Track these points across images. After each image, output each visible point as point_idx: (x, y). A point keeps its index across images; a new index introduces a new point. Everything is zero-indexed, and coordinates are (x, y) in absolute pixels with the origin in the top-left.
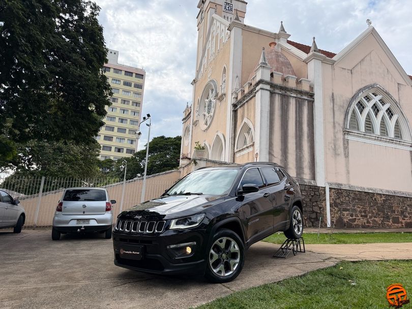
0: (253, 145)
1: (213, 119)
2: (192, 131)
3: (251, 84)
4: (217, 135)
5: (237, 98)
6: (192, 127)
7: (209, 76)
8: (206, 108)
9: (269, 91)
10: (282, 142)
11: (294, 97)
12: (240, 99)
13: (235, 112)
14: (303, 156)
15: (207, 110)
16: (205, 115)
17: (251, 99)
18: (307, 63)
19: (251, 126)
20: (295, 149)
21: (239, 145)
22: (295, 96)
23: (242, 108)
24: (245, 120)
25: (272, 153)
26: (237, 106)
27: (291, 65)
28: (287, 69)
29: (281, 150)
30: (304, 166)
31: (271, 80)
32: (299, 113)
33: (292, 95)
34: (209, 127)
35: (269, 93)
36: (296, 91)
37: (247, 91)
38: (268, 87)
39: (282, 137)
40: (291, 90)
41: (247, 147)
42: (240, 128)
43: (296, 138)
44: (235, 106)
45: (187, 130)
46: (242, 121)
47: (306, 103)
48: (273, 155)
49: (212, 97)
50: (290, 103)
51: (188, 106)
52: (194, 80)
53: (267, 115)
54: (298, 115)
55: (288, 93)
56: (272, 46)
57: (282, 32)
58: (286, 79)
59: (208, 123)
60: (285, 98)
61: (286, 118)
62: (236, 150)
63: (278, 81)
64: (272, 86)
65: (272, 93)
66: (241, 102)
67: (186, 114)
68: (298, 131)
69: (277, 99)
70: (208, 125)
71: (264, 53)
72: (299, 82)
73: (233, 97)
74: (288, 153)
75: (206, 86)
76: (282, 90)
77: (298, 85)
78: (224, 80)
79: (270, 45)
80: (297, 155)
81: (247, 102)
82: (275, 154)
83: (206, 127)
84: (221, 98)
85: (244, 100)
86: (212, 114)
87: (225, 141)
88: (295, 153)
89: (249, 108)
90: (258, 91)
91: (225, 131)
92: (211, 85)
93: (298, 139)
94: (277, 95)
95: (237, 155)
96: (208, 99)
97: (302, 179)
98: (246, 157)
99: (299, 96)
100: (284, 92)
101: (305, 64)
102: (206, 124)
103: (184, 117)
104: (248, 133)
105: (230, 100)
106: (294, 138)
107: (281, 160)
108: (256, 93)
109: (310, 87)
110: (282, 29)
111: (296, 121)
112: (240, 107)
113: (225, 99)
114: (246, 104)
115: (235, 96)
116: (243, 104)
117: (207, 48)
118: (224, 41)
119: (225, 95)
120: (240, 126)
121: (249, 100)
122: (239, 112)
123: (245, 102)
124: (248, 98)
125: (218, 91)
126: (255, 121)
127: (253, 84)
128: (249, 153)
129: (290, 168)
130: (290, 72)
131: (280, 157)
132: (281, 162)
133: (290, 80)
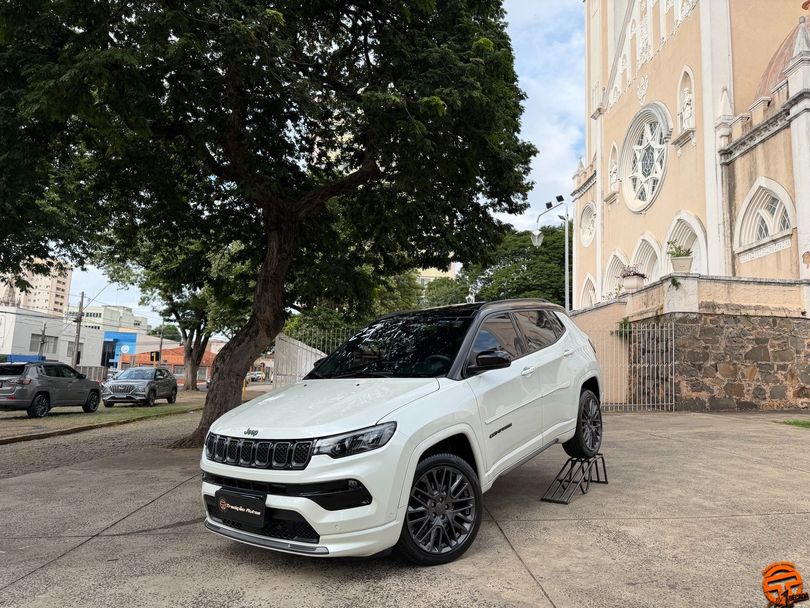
0: (791, 236)
1: (661, 186)
2: (603, 214)
3: (770, 102)
4: (679, 220)
5: (729, 136)
6: (603, 207)
7: (640, 97)
8: (639, 165)
12: (741, 138)
13: (728, 166)
15: (640, 169)
17: (773, 135)
19: (780, 192)
21: (747, 235)
23: (748, 156)
24: (761, 181)
26: (731, 153)
34: (651, 204)
37: (758, 118)
41: (774, 241)
42: (747, 201)
44: (726, 153)
45: (587, 213)
46: (751, 186)
49: (652, 139)
51: (581, 166)
52: (599, 110)
59: (649, 197)
62: (738, 249)
66: (744, 144)
67: (579, 182)
70: (648, 200)
73: (719, 134)
75: (635, 118)
78: (687, 100)
79: (805, 6)
81: (763, 141)
83: (641, 204)
84: (682, 139)
85: (752, 138)
86: (658, 176)
89: (771, 154)
90: (796, 116)
91: (704, 210)
92: (649, 115)
95: (744, 259)
96: (640, 143)
98: (771, 261)
102: (642, 197)
103: (576, 188)
104: (771, 206)
105: (712, 143)
108: (790, 121)
112: (742, 155)
113: (694, 140)
114: (760, 147)
115: (724, 131)
116: (752, 148)
117: (629, 36)
118: (679, 16)
119: (693, 132)
120: (744, 196)
121: (768, 138)
122: (741, 166)
123: (756, 142)
124: (767, 134)
125: (671, 126)
126: (793, 183)
127: (777, 100)
128: (778, 253)
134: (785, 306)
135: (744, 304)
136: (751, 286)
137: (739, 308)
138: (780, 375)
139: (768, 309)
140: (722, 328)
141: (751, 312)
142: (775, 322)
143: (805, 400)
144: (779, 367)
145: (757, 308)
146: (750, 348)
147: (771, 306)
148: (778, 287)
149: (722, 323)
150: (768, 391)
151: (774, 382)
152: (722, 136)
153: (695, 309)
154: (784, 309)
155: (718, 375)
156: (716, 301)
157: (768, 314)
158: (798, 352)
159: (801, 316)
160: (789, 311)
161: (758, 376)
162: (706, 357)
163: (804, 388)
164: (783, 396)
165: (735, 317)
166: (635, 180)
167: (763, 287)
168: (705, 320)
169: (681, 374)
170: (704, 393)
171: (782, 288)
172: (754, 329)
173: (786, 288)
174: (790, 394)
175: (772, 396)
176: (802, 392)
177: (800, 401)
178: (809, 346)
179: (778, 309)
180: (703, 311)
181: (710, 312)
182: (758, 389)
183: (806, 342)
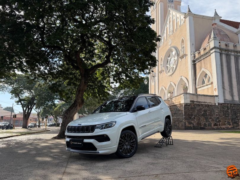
0: (211, 84)
1: (176, 69)
2: (158, 76)
3: (205, 49)
4: (181, 79)
5: (195, 57)
6: (158, 74)
7: (169, 44)
8: (169, 62)
9: (219, 52)
10: (229, 81)
13: (194, 65)
15: (169, 64)
16: (167, 67)
18: (238, 35)
19: (208, 73)
20: (236, 85)
21: (200, 84)
22: (234, 54)
24: (203, 69)
26: (195, 61)
27: (228, 36)
28: (226, 39)
29: (229, 85)
31: (219, 46)
33: (232, 54)
35: (219, 54)
36: (234, 51)
37: (202, 52)
38: (218, 50)
39: (228, 78)
40: (231, 51)
41: (207, 85)
43: (237, 78)
46: (201, 70)
49: (173, 56)
50: (231, 58)
53: (219, 66)
54: (236, 65)
55: (230, 53)
57: (216, 16)
58: (228, 45)
60: (228, 56)
61: (230, 67)
62: (197, 87)
63: (223, 46)
64: (221, 49)
65: (221, 54)
66: (199, 59)
68: (237, 74)
69: (224, 57)
70: (172, 73)
72: (235, 46)
73: (192, 56)
74: (233, 87)
75: (168, 50)
76: (226, 51)
77: (235, 48)
78: (183, 46)
79: (213, 25)
81: (203, 59)
82: (226, 88)
83: (170, 74)
84: (182, 57)
86: (174, 66)
87: (188, 82)
88: (237, 87)
89: (206, 62)
90: (212, 53)
91: (188, 76)
92: (172, 49)
94: (224, 55)
96: (169, 57)
98: (206, 90)
99: (236, 54)
100: (227, 52)
101: (236, 34)
104: (206, 77)
105: (190, 58)
106: (235, 78)
107: (229, 92)
110: (216, 14)
111: (236, 68)
112: (198, 62)
113: (185, 57)
114: (202, 60)
116: (201, 60)
118: (180, 24)
119: (185, 55)
120: (199, 73)
121: (205, 58)
122: (198, 65)
123: (202, 59)
126: (211, 70)
127: (207, 49)
128: (208, 88)
129: (235, 96)
130: (229, 41)
131: (228, 90)
132: (230, 93)
133: (230, 45)
136: (203, 97)
137: (200, 102)
138: (210, 120)
141: (203, 103)
142: (208, 106)
143: (216, 127)
144: (210, 118)
145: (204, 102)
146: (203, 113)
147: (207, 102)
148: (209, 97)
149: (196, 106)
150: (207, 124)
151: (209, 122)
153: (189, 102)
154: (211, 103)
155: (195, 120)
156: (194, 100)
157: (207, 104)
158: (214, 114)
159: (215, 105)
161: (205, 120)
162: (192, 115)
163: (215, 124)
164: (211, 126)
165: (199, 105)
168: (192, 105)
169: (186, 120)
170: (192, 125)
172: (204, 108)
173: (211, 97)
174: (213, 125)
175: (208, 126)
176: (215, 125)
177: (215, 127)
178: (217, 113)
179: (209, 103)
180: (191, 103)
181: (193, 103)
182: (205, 124)
183: (216, 111)
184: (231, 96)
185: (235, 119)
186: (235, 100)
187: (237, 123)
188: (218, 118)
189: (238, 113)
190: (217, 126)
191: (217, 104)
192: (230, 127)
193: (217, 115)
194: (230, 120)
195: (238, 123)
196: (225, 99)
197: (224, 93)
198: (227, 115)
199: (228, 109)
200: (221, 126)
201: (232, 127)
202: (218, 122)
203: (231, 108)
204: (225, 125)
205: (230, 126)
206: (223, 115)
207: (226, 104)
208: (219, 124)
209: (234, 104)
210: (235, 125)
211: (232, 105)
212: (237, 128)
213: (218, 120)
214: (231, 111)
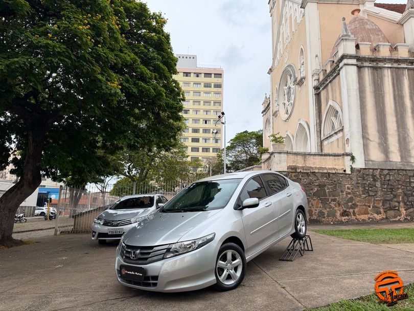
0: (342, 130)
1: (293, 107)
2: (273, 122)
3: (333, 62)
4: (300, 124)
5: (318, 80)
6: (273, 119)
7: (285, 62)
8: (286, 96)
9: (356, 65)
10: (378, 123)
11: (388, 67)
12: (323, 80)
13: (318, 95)
14: (408, 135)
15: (286, 98)
17: (334, 78)
18: (403, 25)
19: (338, 109)
20: (396, 128)
21: (326, 131)
22: (390, 66)
23: (325, 89)
24: (331, 102)
25: (367, 137)
26: (319, 88)
27: (380, 31)
28: (376, 37)
29: (378, 131)
30: (411, 147)
31: (357, 52)
32: (397, 86)
33: (386, 66)
34: (290, 116)
35: (355, 67)
36: (391, 60)
37: (329, 70)
38: (354, 61)
39: (377, 117)
40: (384, 60)
41: (336, 133)
42: (326, 113)
43: (396, 116)
44: (316, 88)
45: (267, 122)
46: (327, 104)
47: (406, 71)
48: (368, 139)
49: (290, 83)
50: (384, 75)
51: (266, 97)
52: (270, 69)
53: (355, 93)
54: (396, 88)
55: (381, 64)
56: (356, 13)
58: (377, 49)
59: (289, 112)
60: (377, 71)
61: (382, 94)
62: (323, 138)
63: (365, 51)
64: (358, 59)
65: (360, 68)
66: (324, 83)
67: (265, 106)
68: (398, 107)
69: (367, 73)
70: (289, 114)
71: (345, 24)
72: (394, 49)
74: (387, 134)
75: (283, 72)
76: (373, 61)
77: (393, 53)
78: (302, 62)
79: (353, 13)
80: (399, 135)
81: (330, 82)
82: (371, 138)
83: (287, 116)
84: (300, 82)
85: (327, 80)
86: (292, 102)
88: (396, 134)
89: (334, 88)
90: (341, 68)
91: (309, 118)
92: (289, 71)
93: (399, 116)
94: (366, 69)
95: (325, 143)
96: (286, 86)
97: (409, 163)
98: (335, 144)
99: (395, 65)
100: (375, 63)
101: (399, 26)
102: (287, 113)
103: (263, 109)
104: (336, 116)
105: (311, 83)
106: (394, 115)
107: (379, 144)
108: (339, 70)
109: (409, 51)
111: (394, 95)
113: (305, 83)
114: (329, 84)
115: (316, 77)
116: (326, 85)
117: (281, 32)
118: (298, 21)
119: (304, 78)
120: (325, 110)
121: (332, 80)
122: (323, 94)
123: (328, 82)
124: (331, 78)
125: (297, 76)
126: (341, 103)
127: (335, 61)
128: (338, 139)
129: (392, 152)
130: (381, 40)
131: (377, 140)
132: (380, 147)
133: (381, 49)
134: (335, 167)
135: (312, 166)
136: (317, 157)
137: (309, 168)
138: (332, 205)
139: (325, 168)
140: (301, 179)
141: (317, 171)
142: (329, 176)
143: (346, 217)
144: (332, 200)
145: (320, 168)
146: (316, 189)
147: (327, 167)
148: (331, 157)
149: (300, 177)
150: (326, 213)
151: (330, 208)
152: (315, 80)
153: (286, 169)
154: (334, 169)
156: (297, 165)
157: (325, 171)
158: (342, 192)
159: (343, 172)
160: (337, 170)
161: (320, 205)
163: (346, 211)
164: (334, 215)
165: (307, 173)
166: (284, 104)
167: (323, 157)
168: (291, 175)
171: (334, 158)
172: (318, 179)
173: (336, 158)
174: (338, 214)
175: (328, 216)
176: (345, 213)
177: (343, 218)
178: (348, 188)
179: (331, 169)
180: (290, 170)
181: (294, 171)
182: (321, 212)
183: (346, 186)
184: (382, 152)
185: (391, 200)
186: (391, 160)
187: (397, 208)
188: (351, 199)
189: (398, 189)
190: (347, 215)
191: (348, 172)
192: (378, 217)
193: (349, 193)
194: (379, 204)
195: (398, 210)
196: (367, 160)
197: (366, 147)
198: (371, 193)
199: (375, 180)
200: (358, 217)
201: (385, 217)
202: (351, 207)
203: (381, 178)
204: (368, 214)
205: (380, 215)
206: (364, 194)
207: (372, 171)
208: (354, 211)
209: (388, 170)
210: (392, 213)
211: (386, 172)
212: (397, 219)
213: (350, 204)
214: (382, 184)
